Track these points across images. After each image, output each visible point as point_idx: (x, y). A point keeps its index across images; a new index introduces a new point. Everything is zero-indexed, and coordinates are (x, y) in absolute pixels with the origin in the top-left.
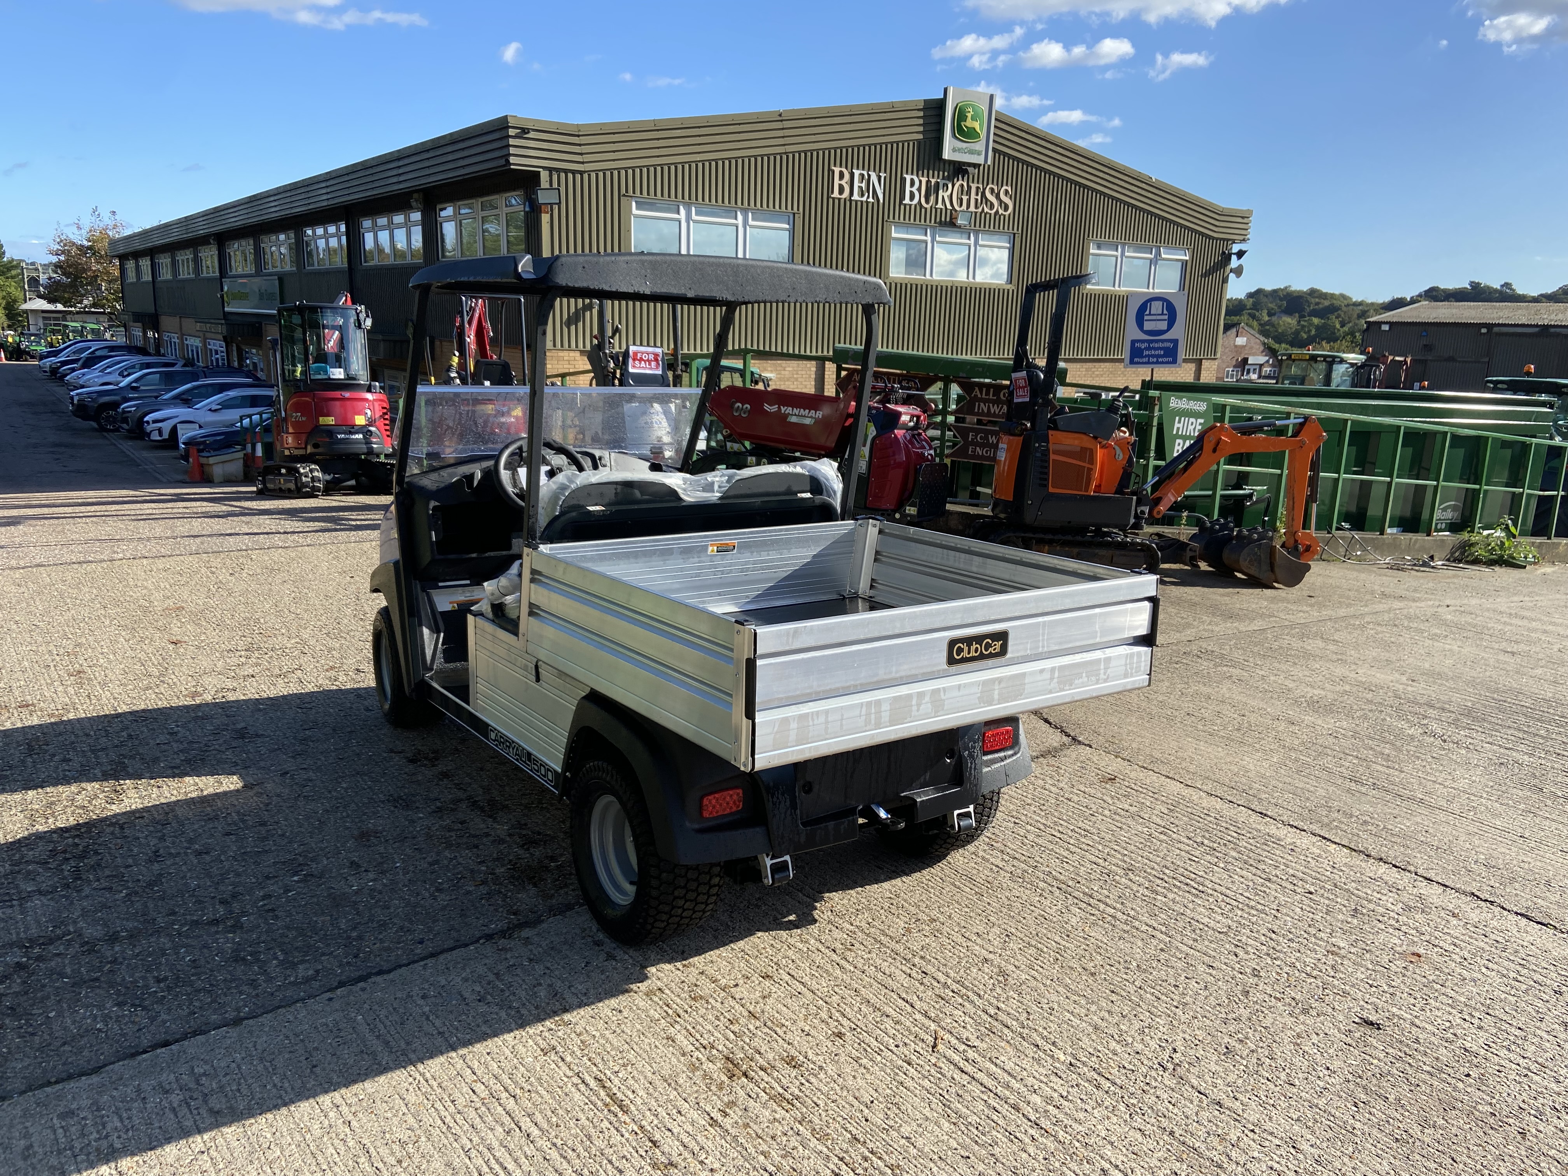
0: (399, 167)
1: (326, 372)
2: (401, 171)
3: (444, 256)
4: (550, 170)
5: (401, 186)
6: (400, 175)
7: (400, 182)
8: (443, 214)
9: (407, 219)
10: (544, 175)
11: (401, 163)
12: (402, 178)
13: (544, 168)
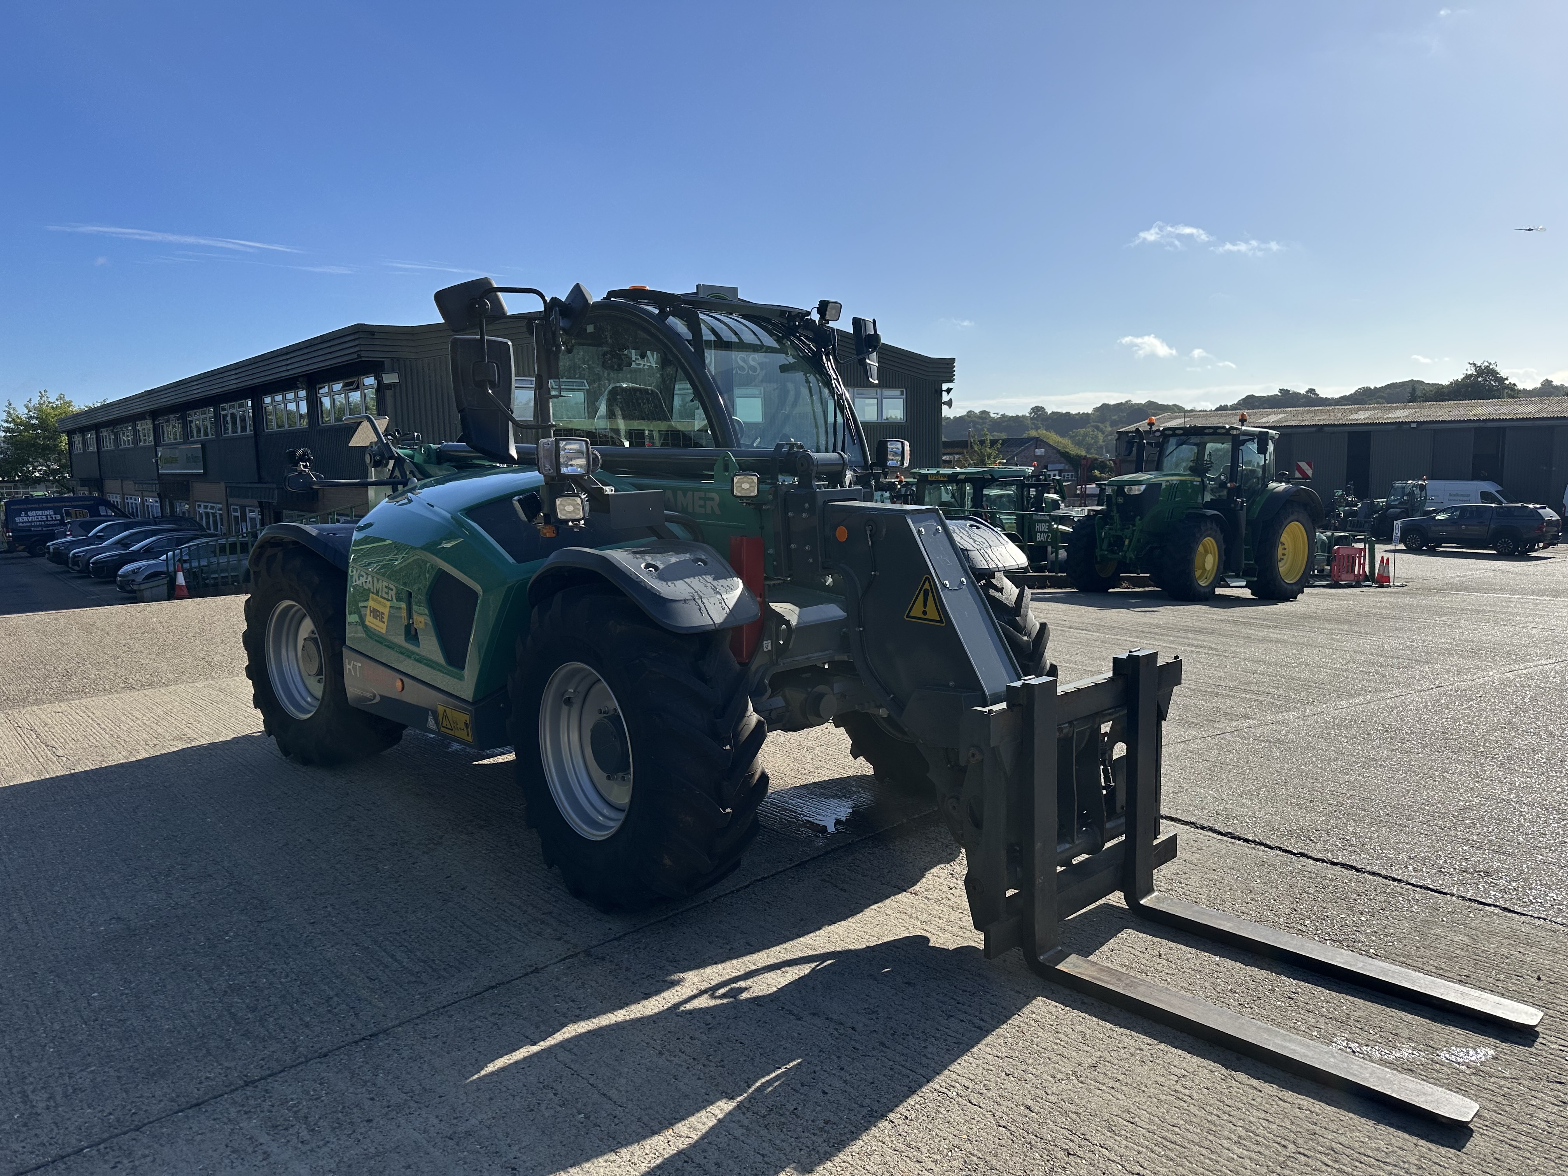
0: (287, 359)
2: (288, 362)
3: (323, 423)
4: (392, 359)
5: (289, 373)
6: (288, 365)
7: (289, 370)
8: (321, 391)
9: (296, 396)
10: (387, 364)
11: (288, 357)
12: (289, 368)
13: (387, 358)
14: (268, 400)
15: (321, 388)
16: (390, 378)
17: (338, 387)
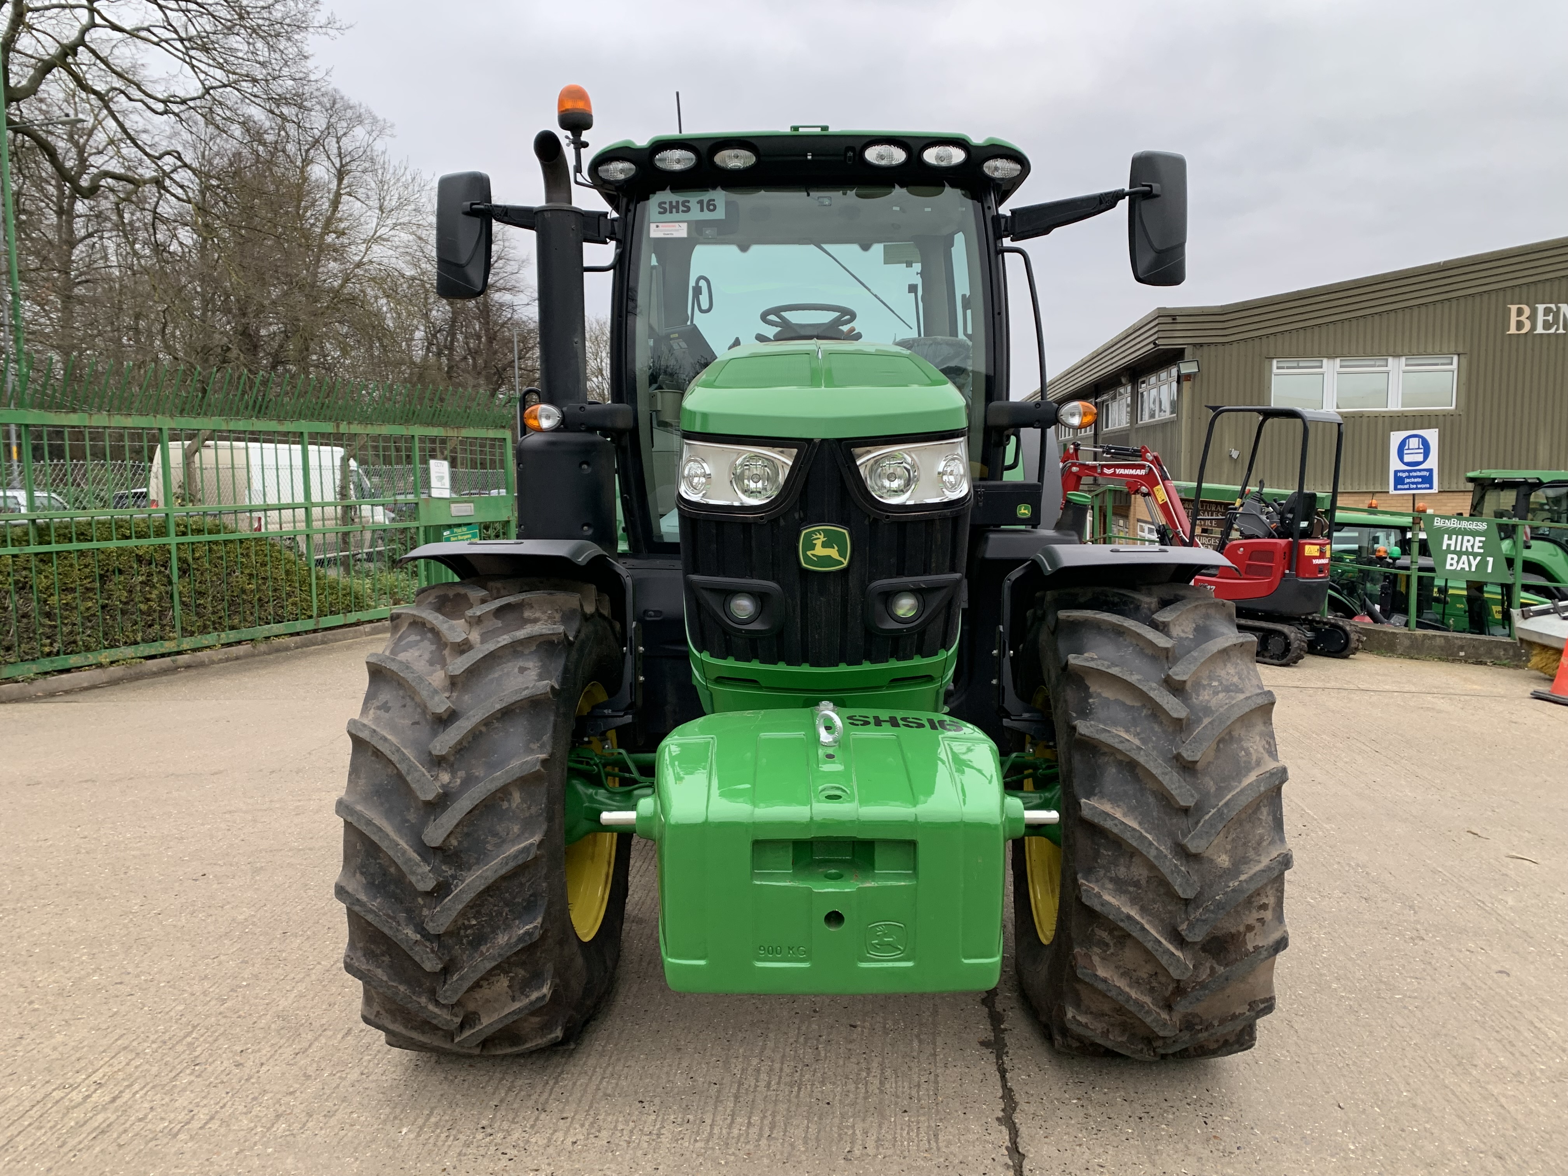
14: (1105, 398)
16: (1187, 368)
17: (1153, 379)
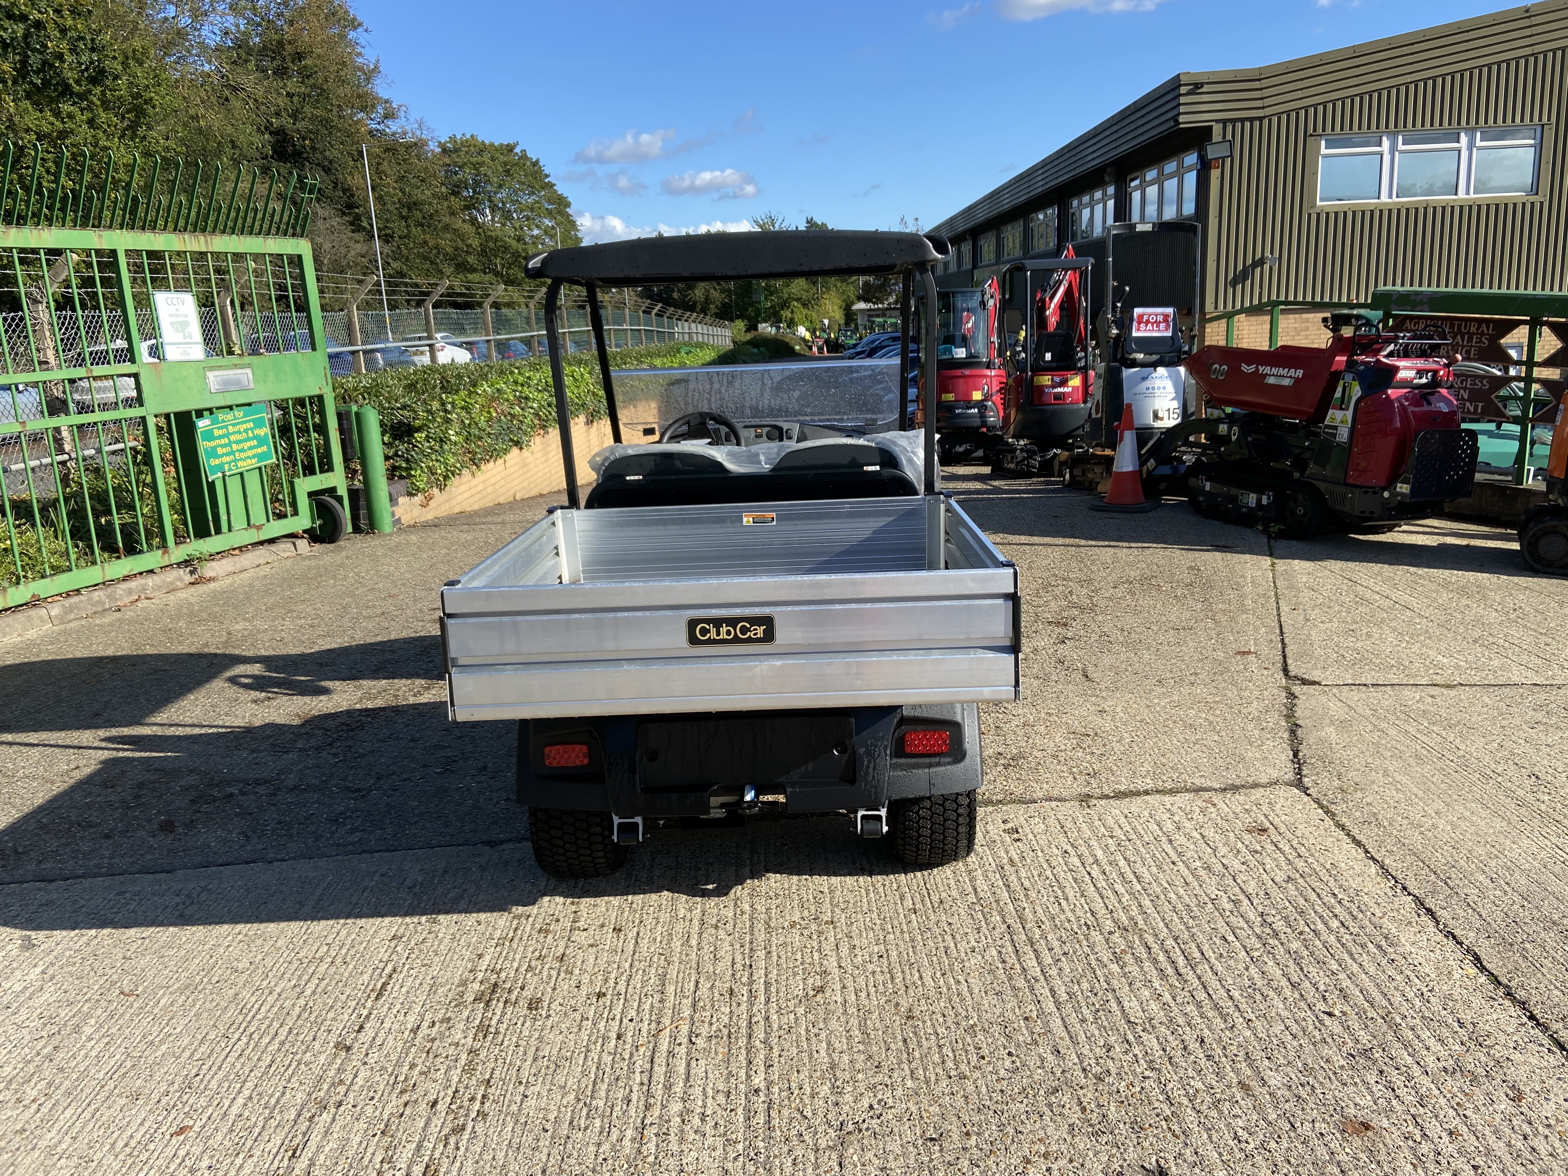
0: (1094, 144)
1: (951, 352)
2: (1095, 148)
4: (1224, 122)
5: (1095, 163)
6: (1094, 152)
7: (1094, 159)
8: (1133, 184)
9: (1105, 194)
10: (1217, 129)
11: (1096, 140)
12: (1095, 155)
13: (1217, 121)
14: (1075, 203)
15: (1133, 180)
16: (1216, 151)
17: (1151, 175)
